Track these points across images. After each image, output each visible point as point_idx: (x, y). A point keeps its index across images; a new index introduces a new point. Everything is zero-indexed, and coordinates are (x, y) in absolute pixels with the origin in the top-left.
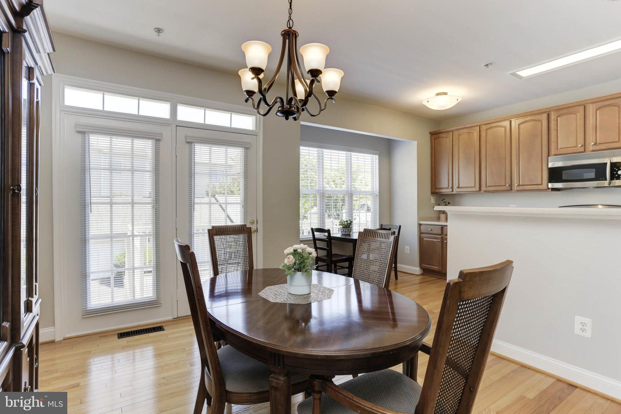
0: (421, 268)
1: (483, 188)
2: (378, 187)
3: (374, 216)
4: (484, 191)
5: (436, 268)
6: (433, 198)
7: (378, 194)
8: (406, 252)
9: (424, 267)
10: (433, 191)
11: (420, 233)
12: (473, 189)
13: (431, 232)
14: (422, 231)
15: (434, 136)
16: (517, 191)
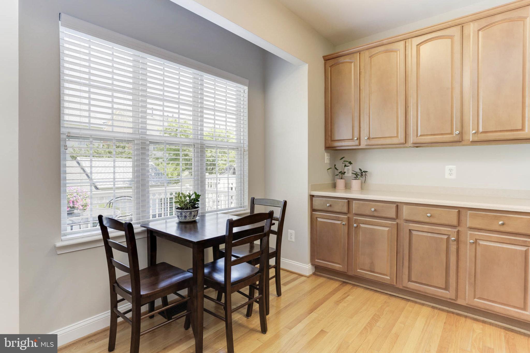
0: (312, 264)
1: (412, 139)
2: (246, 138)
3: (240, 182)
4: (413, 143)
5: (337, 266)
6: (327, 156)
7: (247, 148)
8: (289, 239)
9: (319, 264)
10: (328, 145)
11: (313, 210)
12: (395, 141)
13: (330, 209)
14: (315, 207)
15: (331, 62)
16: (474, 142)
